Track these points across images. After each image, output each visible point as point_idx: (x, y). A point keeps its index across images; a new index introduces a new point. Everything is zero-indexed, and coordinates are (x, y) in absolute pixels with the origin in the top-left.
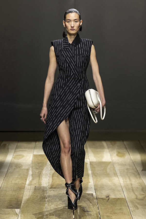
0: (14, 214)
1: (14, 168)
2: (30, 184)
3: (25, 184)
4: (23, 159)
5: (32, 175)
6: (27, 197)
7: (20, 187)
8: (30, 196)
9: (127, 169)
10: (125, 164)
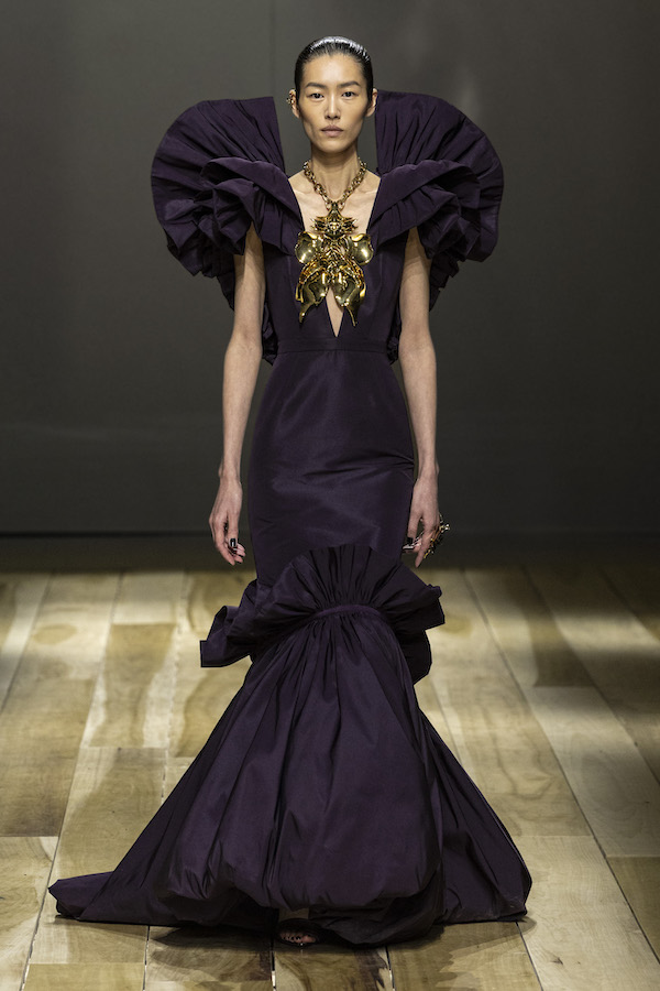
0: (36, 857)
1: (35, 676)
2: (98, 741)
3: (80, 739)
4: (70, 641)
5: (107, 703)
6: (88, 791)
7: (58, 752)
8: (98, 785)
9: (478, 679)
10: (470, 662)
